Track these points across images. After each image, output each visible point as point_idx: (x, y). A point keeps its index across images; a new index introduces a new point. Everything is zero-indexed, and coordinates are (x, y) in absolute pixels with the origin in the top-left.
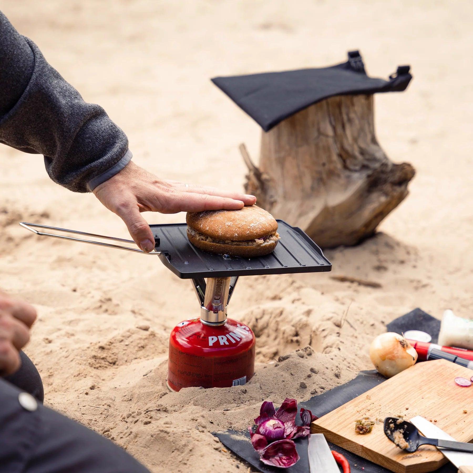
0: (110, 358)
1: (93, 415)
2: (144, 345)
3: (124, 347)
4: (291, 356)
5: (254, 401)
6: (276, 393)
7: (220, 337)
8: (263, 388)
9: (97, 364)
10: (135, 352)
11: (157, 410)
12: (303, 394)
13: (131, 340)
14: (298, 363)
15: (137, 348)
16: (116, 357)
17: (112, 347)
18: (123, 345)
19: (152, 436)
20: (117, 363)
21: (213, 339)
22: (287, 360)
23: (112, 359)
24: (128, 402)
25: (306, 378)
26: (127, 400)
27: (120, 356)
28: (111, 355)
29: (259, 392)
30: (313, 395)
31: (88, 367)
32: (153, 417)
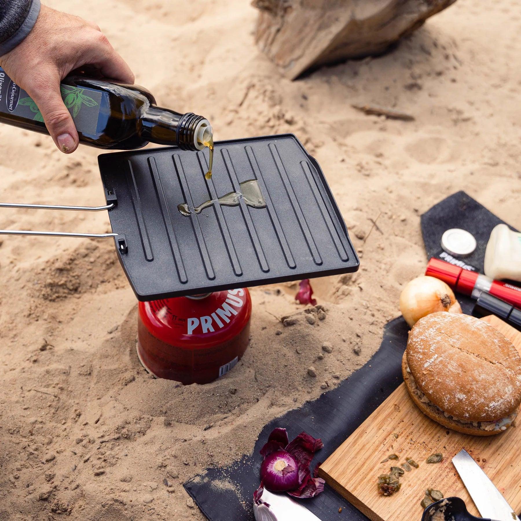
0: (71, 284)
1: (39, 408)
2: (114, 260)
3: (88, 265)
4: (299, 321)
5: (245, 405)
6: (276, 387)
7: (203, 319)
8: (259, 379)
9: (54, 294)
10: (102, 272)
11: (114, 439)
12: (311, 386)
13: (98, 255)
14: (307, 335)
15: (104, 267)
16: (78, 281)
17: (73, 266)
18: (87, 262)
19: (103, 506)
20: (79, 289)
21: (193, 323)
22: (292, 328)
23: (73, 285)
24: (86, 377)
25: (315, 361)
26: (85, 374)
27: (84, 278)
28: (73, 279)
29: (253, 387)
30: (324, 390)
31: (42, 301)
32: (108, 461)
